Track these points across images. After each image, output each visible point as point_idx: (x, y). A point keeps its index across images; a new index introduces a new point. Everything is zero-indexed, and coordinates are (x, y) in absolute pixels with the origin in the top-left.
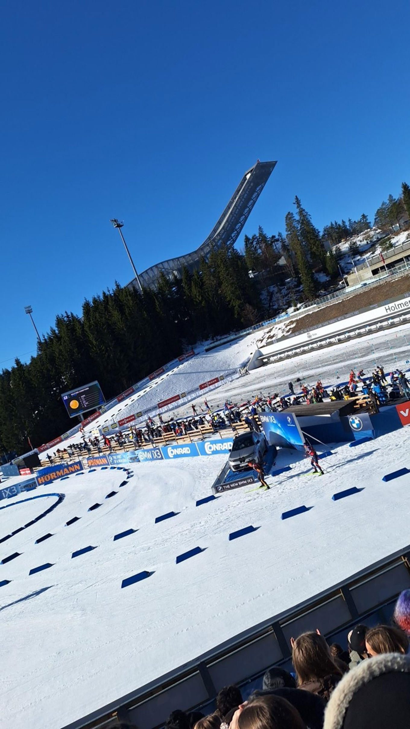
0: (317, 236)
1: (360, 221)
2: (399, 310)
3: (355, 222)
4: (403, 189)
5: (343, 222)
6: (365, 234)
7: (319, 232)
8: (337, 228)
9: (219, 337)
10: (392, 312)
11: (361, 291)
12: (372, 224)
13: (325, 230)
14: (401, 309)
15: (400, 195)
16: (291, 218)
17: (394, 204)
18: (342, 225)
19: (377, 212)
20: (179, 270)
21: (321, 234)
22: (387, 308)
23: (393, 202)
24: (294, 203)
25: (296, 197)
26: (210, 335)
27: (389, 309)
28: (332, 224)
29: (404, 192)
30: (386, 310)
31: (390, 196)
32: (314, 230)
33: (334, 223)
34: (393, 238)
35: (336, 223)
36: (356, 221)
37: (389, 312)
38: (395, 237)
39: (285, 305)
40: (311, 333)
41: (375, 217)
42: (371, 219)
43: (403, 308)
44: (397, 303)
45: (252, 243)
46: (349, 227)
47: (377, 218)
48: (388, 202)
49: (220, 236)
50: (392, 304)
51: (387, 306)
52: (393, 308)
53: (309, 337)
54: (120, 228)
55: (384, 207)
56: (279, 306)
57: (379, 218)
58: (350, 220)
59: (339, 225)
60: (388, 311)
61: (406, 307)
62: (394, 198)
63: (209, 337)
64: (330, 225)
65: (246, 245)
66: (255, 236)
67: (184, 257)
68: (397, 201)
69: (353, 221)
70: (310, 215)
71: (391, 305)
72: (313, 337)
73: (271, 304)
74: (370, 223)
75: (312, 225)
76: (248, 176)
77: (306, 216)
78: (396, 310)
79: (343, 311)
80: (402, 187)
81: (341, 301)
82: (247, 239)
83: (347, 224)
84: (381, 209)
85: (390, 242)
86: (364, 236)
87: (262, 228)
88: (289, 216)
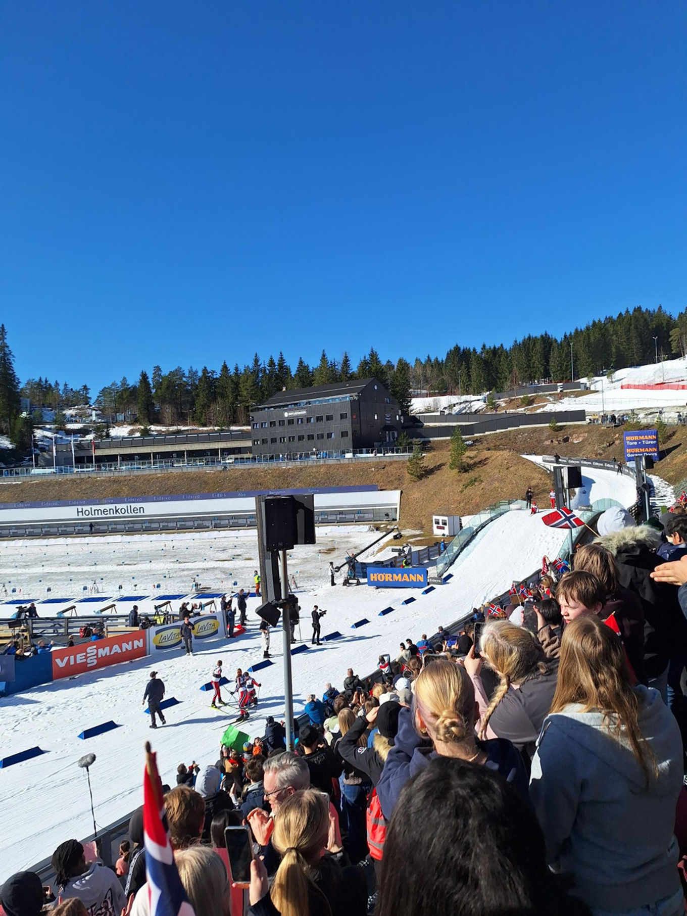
0: (16, 387)
1: (79, 392)
2: (94, 516)
3: (72, 389)
4: (141, 378)
5: (57, 384)
6: (80, 409)
7: (20, 382)
8: (45, 388)
10: (85, 516)
11: (52, 477)
12: (92, 402)
13: (28, 383)
14: (97, 516)
15: (136, 382)
17: (126, 390)
18: (53, 386)
19: (103, 390)
21: (21, 386)
22: (80, 510)
23: (126, 386)
25: (3, 325)
27: (82, 512)
28: (40, 379)
29: (141, 382)
30: (78, 512)
31: (125, 379)
32: (13, 375)
33: (43, 380)
34: (114, 427)
35: (46, 381)
36: (74, 390)
37: (81, 516)
38: (116, 428)
41: (98, 395)
42: (93, 395)
43: (100, 516)
44: (94, 507)
46: (63, 392)
47: (101, 396)
48: (120, 384)
50: (88, 508)
51: (80, 508)
52: (87, 513)
55: (113, 387)
57: (102, 398)
58: (66, 385)
59: (50, 385)
60: (80, 514)
61: (103, 516)
62: (128, 383)
64: (37, 379)
68: (130, 388)
69: (70, 387)
70: (14, 357)
71: (85, 508)
74: (90, 398)
75: (13, 370)
77: (8, 354)
78: (90, 516)
79: (18, 497)
80: (141, 376)
81: (20, 483)
83: (61, 387)
84: (109, 388)
85: (108, 431)
86: (78, 411)
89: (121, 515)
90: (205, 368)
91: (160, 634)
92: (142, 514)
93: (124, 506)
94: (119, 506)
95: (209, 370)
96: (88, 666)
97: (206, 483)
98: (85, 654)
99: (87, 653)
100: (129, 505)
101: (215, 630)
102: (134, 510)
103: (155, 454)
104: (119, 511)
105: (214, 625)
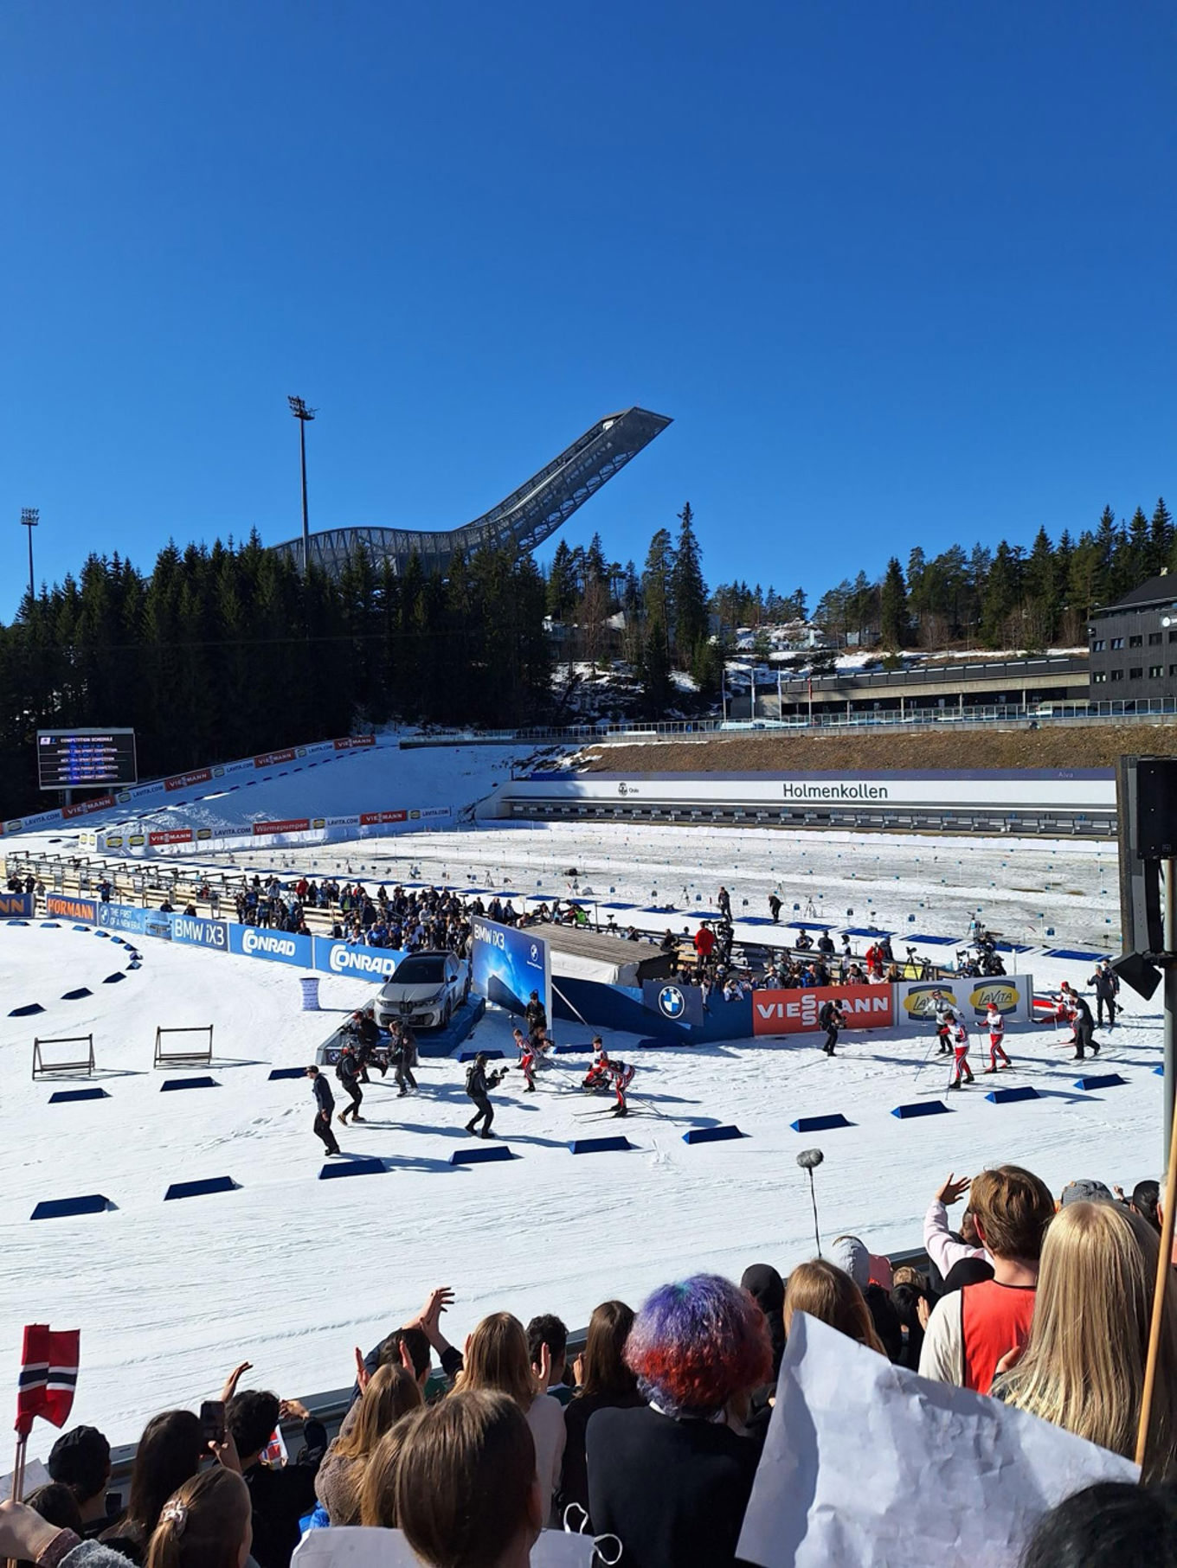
0: (702, 598)
1: (791, 600)
2: (808, 798)
3: (780, 597)
4: (889, 571)
5: (759, 590)
6: (791, 629)
7: (707, 591)
8: (743, 597)
9: (438, 728)
10: (795, 798)
11: (749, 736)
12: (809, 615)
13: (719, 592)
14: (812, 798)
15: (880, 579)
16: (664, 542)
17: (864, 592)
18: (753, 594)
19: (826, 595)
20: (401, 560)
21: (710, 596)
22: (788, 787)
23: (864, 587)
24: (680, 516)
25: (688, 504)
26: (420, 717)
27: (791, 790)
28: (736, 586)
29: (889, 577)
30: (785, 790)
31: (863, 573)
32: (699, 581)
33: (740, 585)
34: (842, 656)
35: (744, 587)
36: (783, 598)
37: (789, 797)
38: (846, 656)
39: (595, 710)
40: (630, 785)
41: (819, 603)
42: (812, 604)
43: (817, 798)
44: (810, 784)
45: (571, 561)
46: (767, 603)
47: (822, 606)
48: (854, 583)
49: (510, 521)
50: (799, 784)
51: (788, 784)
52: (798, 792)
53: (623, 791)
54: (305, 421)
55: (843, 590)
56: (582, 707)
57: (826, 608)
58: (771, 591)
59: (749, 592)
60: (788, 793)
61: (823, 798)
62: (867, 580)
63: (418, 721)
64: (731, 585)
65: (558, 560)
66: (581, 549)
67: (420, 534)
68: (870, 589)
69: (777, 593)
70: (701, 552)
71: (796, 784)
72: (629, 795)
73: (568, 699)
74: (807, 610)
75: (699, 573)
76: (608, 425)
77: (693, 549)
78: (803, 798)
79: (703, 763)
80: (889, 566)
81: (705, 743)
82: (563, 549)
83: (765, 595)
84: (837, 591)
85: (833, 662)
86: (789, 632)
87: (600, 539)
88: (661, 537)
89: (851, 799)
90: (1004, 543)
91: (916, 995)
92: (883, 799)
93: (855, 784)
94: (848, 784)
95: (1011, 546)
96: (804, 1024)
97: (998, 751)
98: (798, 1004)
99: (802, 1004)
100: (863, 783)
101: (1011, 1005)
102: (870, 792)
103: (908, 699)
104: (847, 792)
105: (1009, 996)
